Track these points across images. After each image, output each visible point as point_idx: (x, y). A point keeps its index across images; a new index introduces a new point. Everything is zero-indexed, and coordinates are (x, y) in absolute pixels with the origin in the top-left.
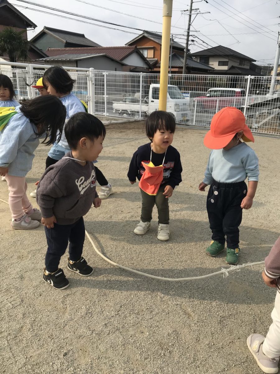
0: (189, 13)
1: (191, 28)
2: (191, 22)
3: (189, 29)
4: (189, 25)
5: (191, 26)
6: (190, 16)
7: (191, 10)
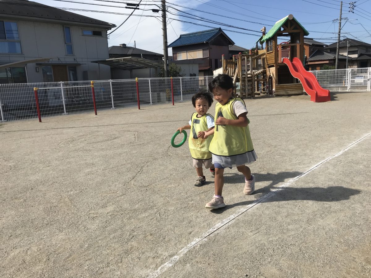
0: (339, 21)
1: (341, 31)
2: (341, 27)
3: (340, 32)
4: (340, 29)
5: (341, 30)
6: (340, 23)
7: (341, 19)
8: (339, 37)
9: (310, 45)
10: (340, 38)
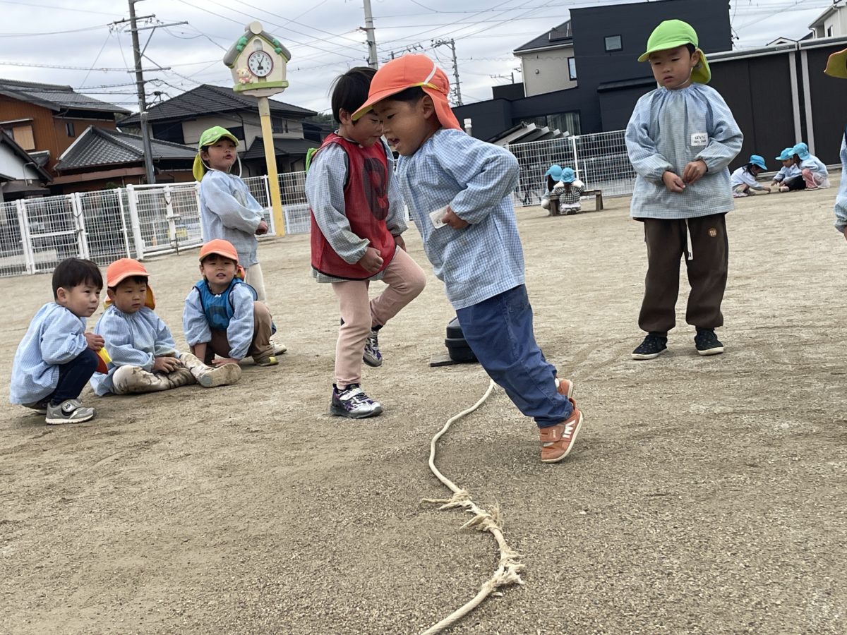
2: (141, 48)
3: (139, 66)
4: (138, 56)
6: (135, 34)
7: (134, 20)
8: (141, 83)
9: (55, 112)
10: (146, 86)
